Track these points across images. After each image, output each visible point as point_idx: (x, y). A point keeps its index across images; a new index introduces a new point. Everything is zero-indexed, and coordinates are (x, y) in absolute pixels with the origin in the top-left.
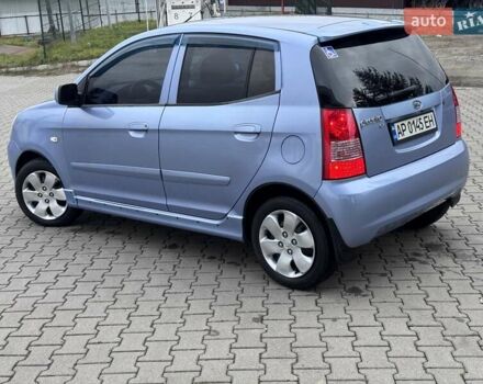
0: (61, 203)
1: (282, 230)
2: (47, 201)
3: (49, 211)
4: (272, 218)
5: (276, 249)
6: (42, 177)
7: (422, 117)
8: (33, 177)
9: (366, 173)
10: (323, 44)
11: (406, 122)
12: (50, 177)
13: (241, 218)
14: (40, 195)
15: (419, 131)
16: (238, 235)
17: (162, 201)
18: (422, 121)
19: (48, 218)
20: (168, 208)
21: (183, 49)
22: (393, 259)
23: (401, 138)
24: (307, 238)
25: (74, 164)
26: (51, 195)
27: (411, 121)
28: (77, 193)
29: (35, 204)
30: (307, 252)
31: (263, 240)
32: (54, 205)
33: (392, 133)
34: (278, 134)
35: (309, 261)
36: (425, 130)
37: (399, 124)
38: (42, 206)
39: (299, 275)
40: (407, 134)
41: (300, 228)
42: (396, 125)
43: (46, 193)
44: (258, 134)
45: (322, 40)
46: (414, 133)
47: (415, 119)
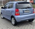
33: (24, 12)
34: (13, 11)
45: (17, 3)
46: (27, 12)
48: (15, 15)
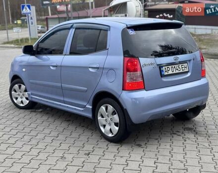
0: (27, 99)
1: (107, 114)
2: (22, 98)
3: (22, 102)
4: (103, 108)
5: (104, 123)
6: (20, 86)
7: (180, 65)
8: (16, 86)
9: (144, 88)
10: (129, 28)
11: (170, 67)
12: (23, 87)
13: (91, 107)
14: (19, 95)
15: (177, 72)
16: (90, 115)
17: (62, 99)
18: (180, 67)
19: (22, 105)
20: (64, 102)
21: (74, 30)
22: (165, 133)
23: (166, 73)
24: (116, 118)
25: (31, 81)
26: (23, 95)
27: (173, 66)
28: (32, 94)
29: (17, 98)
30: (116, 124)
31: (99, 118)
32: (24, 99)
33: (161, 71)
34: (106, 68)
35: (117, 128)
36: (181, 71)
37: (166, 67)
38: (19, 100)
39: (113, 135)
40: (170, 72)
41: (114, 113)
42: (164, 68)
43: (21, 94)
44: (98, 68)
45: (128, 26)
46: (175, 72)
47: (176, 66)
48: (124, 89)
